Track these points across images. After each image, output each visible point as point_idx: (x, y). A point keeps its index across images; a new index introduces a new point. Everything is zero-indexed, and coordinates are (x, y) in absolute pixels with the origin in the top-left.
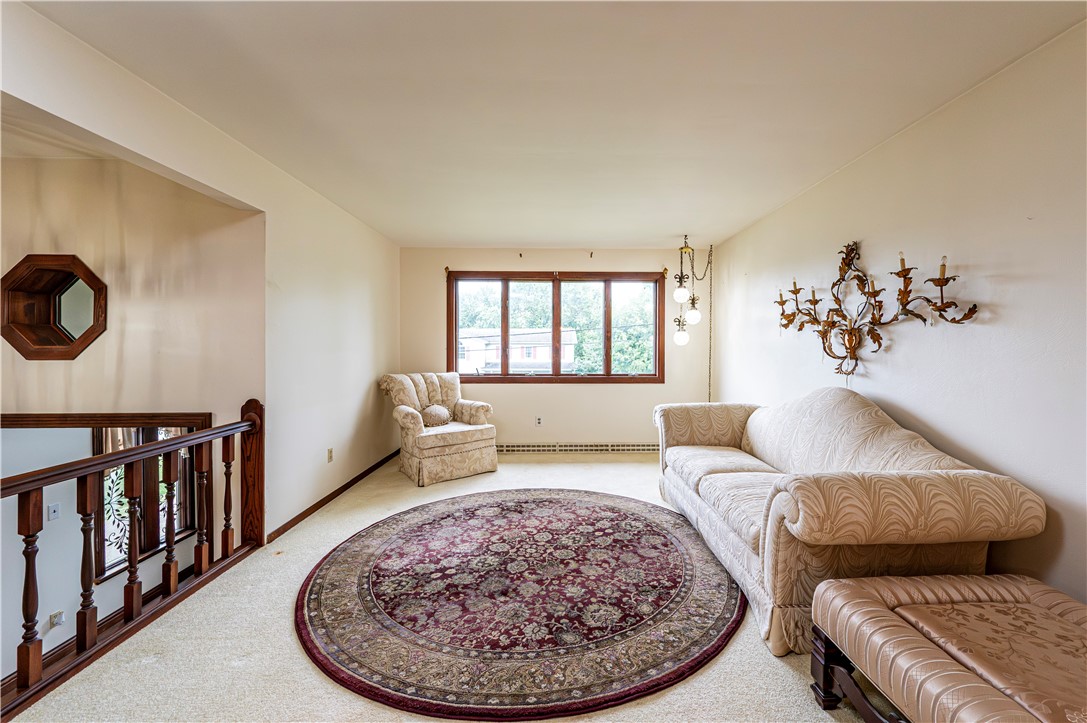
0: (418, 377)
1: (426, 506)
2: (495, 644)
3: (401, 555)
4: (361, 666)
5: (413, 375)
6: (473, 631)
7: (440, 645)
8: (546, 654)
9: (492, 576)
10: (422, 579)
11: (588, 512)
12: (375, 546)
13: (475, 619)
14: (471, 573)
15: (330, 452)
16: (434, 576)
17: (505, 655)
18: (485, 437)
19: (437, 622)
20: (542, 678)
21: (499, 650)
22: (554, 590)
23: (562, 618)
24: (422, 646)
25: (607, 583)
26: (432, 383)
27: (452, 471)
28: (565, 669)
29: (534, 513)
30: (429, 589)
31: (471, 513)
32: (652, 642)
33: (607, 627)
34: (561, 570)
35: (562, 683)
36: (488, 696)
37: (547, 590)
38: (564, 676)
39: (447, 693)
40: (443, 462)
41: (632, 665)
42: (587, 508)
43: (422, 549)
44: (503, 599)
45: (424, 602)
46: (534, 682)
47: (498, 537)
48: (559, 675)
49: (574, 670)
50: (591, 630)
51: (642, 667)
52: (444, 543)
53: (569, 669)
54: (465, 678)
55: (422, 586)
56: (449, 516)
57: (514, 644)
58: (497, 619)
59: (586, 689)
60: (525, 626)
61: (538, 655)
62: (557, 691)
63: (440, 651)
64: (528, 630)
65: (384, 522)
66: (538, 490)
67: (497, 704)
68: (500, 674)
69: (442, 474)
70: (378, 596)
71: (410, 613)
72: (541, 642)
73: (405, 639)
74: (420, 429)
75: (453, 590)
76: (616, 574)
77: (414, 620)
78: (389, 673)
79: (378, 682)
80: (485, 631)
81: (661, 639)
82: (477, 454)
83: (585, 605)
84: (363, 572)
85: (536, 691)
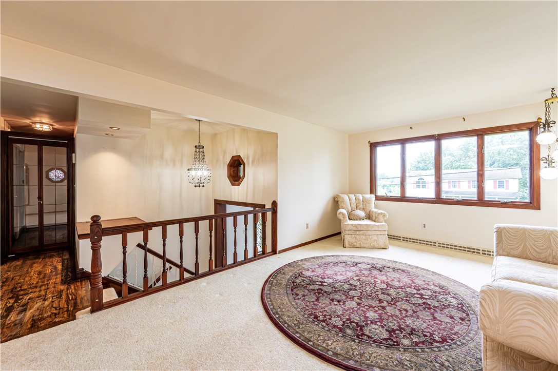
0: (352, 196)
1: (339, 256)
2: (316, 317)
3: (313, 271)
4: (271, 301)
5: (350, 195)
6: (313, 309)
7: (298, 307)
8: (332, 332)
9: (340, 292)
10: (312, 282)
11: (423, 283)
12: (307, 265)
13: (318, 305)
14: (332, 288)
15: (307, 225)
16: (317, 283)
17: (317, 323)
18: (380, 229)
19: (304, 299)
20: (322, 339)
21: (316, 320)
22: (362, 310)
23: (354, 322)
24: (292, 305)
25: (395, 320)
26: (359, 199)
27: (360, 243)
28: (335, 342)
29: (388, 274)
30: (312, 287)
31: (355, 264)
32: (392, 358)
33: (373, 338)
34: (376, 303)
35: (328, 346)
36: (297, 332)
37: (359, 309)
38: (332, 344)
39: (286, 323)
40: (356, 238)
41: (369, 360)
42: (424, 281)
43: (322, 271)
44: (336, 303)
45: (306, 291)
46: (318, 338)
47: (358, 278)
48: (330, 343)
49: (338, 344)
50: (363, 334)
51: (373, 364)
52: (333, 272)
53: (337, 343)
54: (295, 322)
55: (310, 285)
56: (344, 262)
57: (323, 321)
58: (326, 309)
59: (336, 354)
60: (335, 317)
61: (329, 330)
62: (323, 347)
63: (296, 309)
64: (334, 320)
65: (317, 257)
66: (402, 263)
67: (298, 337)
68: (308, 328)
69: (355, 244)
70: (293, 282)
71: (298, 292)
72: (335, 327)
73: (289, 299)
74: (346, 221)
75: (319, 291)
76: (406, 318)
77: (297, 295)
78: (276, 307)
79: (271, 308)
80: (318, 311)
81: (399, 359)
82: (375, 237)
83: (372, 322)
84: (296, 272)
85: (316, 342)
